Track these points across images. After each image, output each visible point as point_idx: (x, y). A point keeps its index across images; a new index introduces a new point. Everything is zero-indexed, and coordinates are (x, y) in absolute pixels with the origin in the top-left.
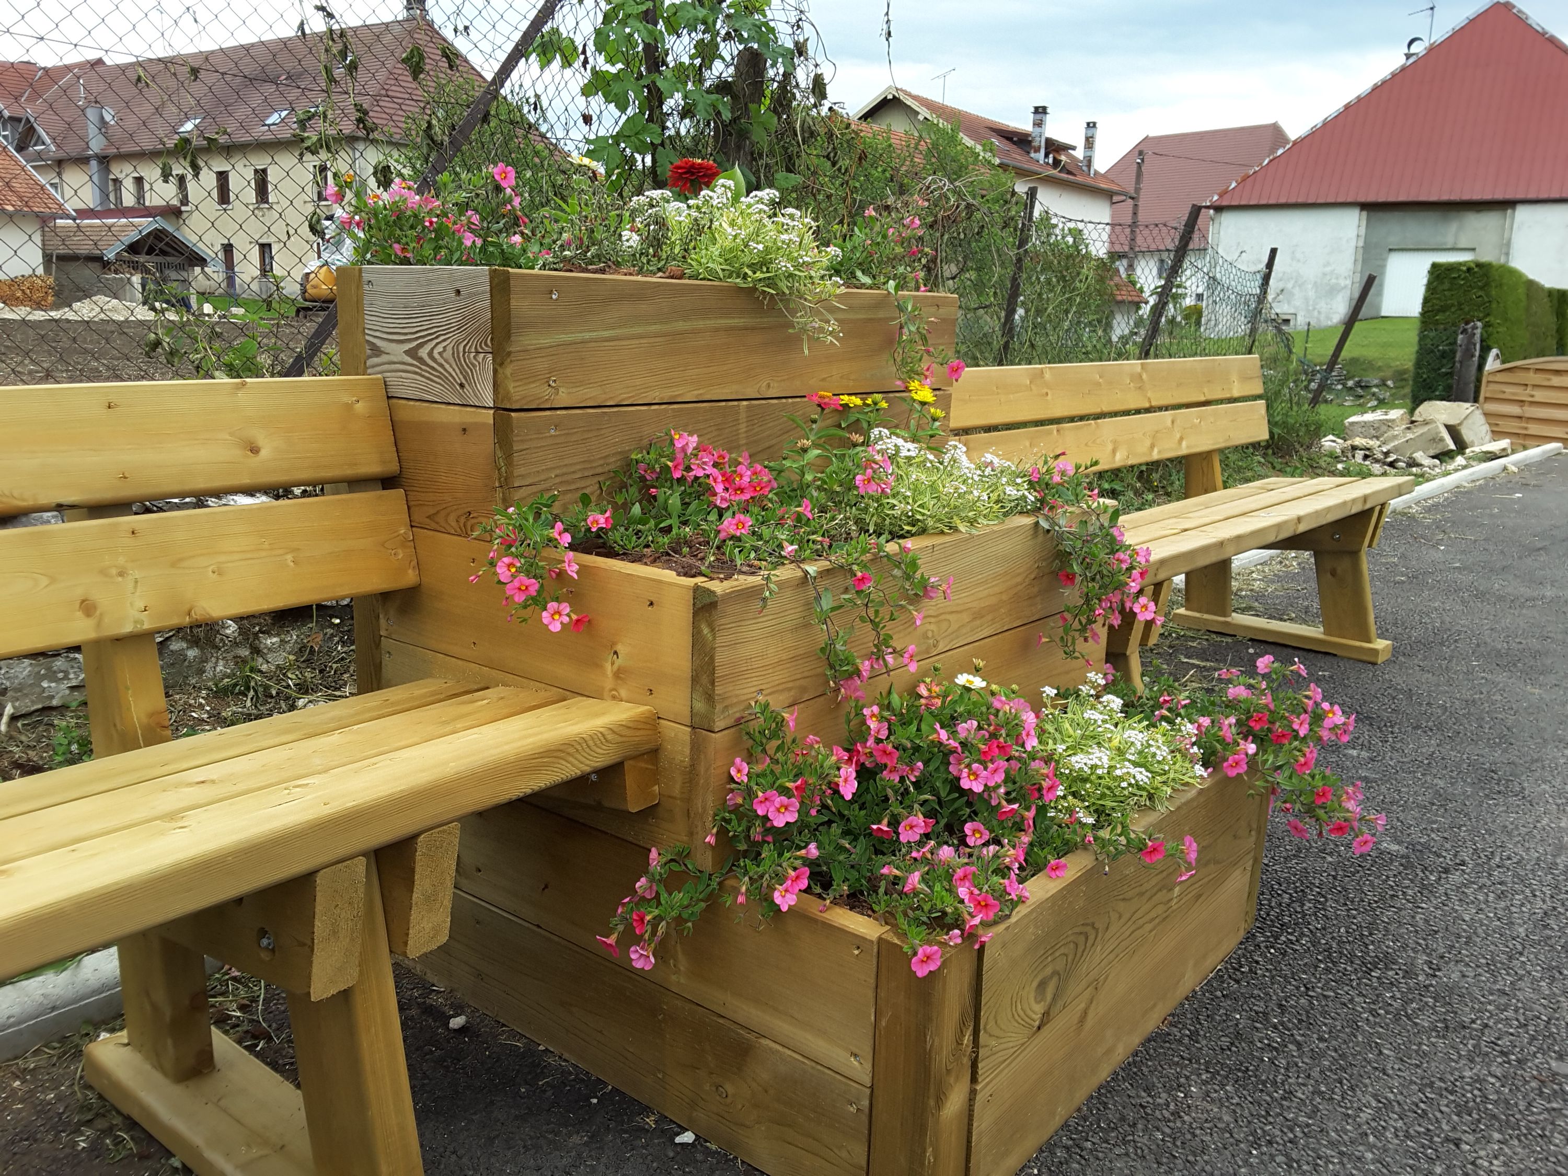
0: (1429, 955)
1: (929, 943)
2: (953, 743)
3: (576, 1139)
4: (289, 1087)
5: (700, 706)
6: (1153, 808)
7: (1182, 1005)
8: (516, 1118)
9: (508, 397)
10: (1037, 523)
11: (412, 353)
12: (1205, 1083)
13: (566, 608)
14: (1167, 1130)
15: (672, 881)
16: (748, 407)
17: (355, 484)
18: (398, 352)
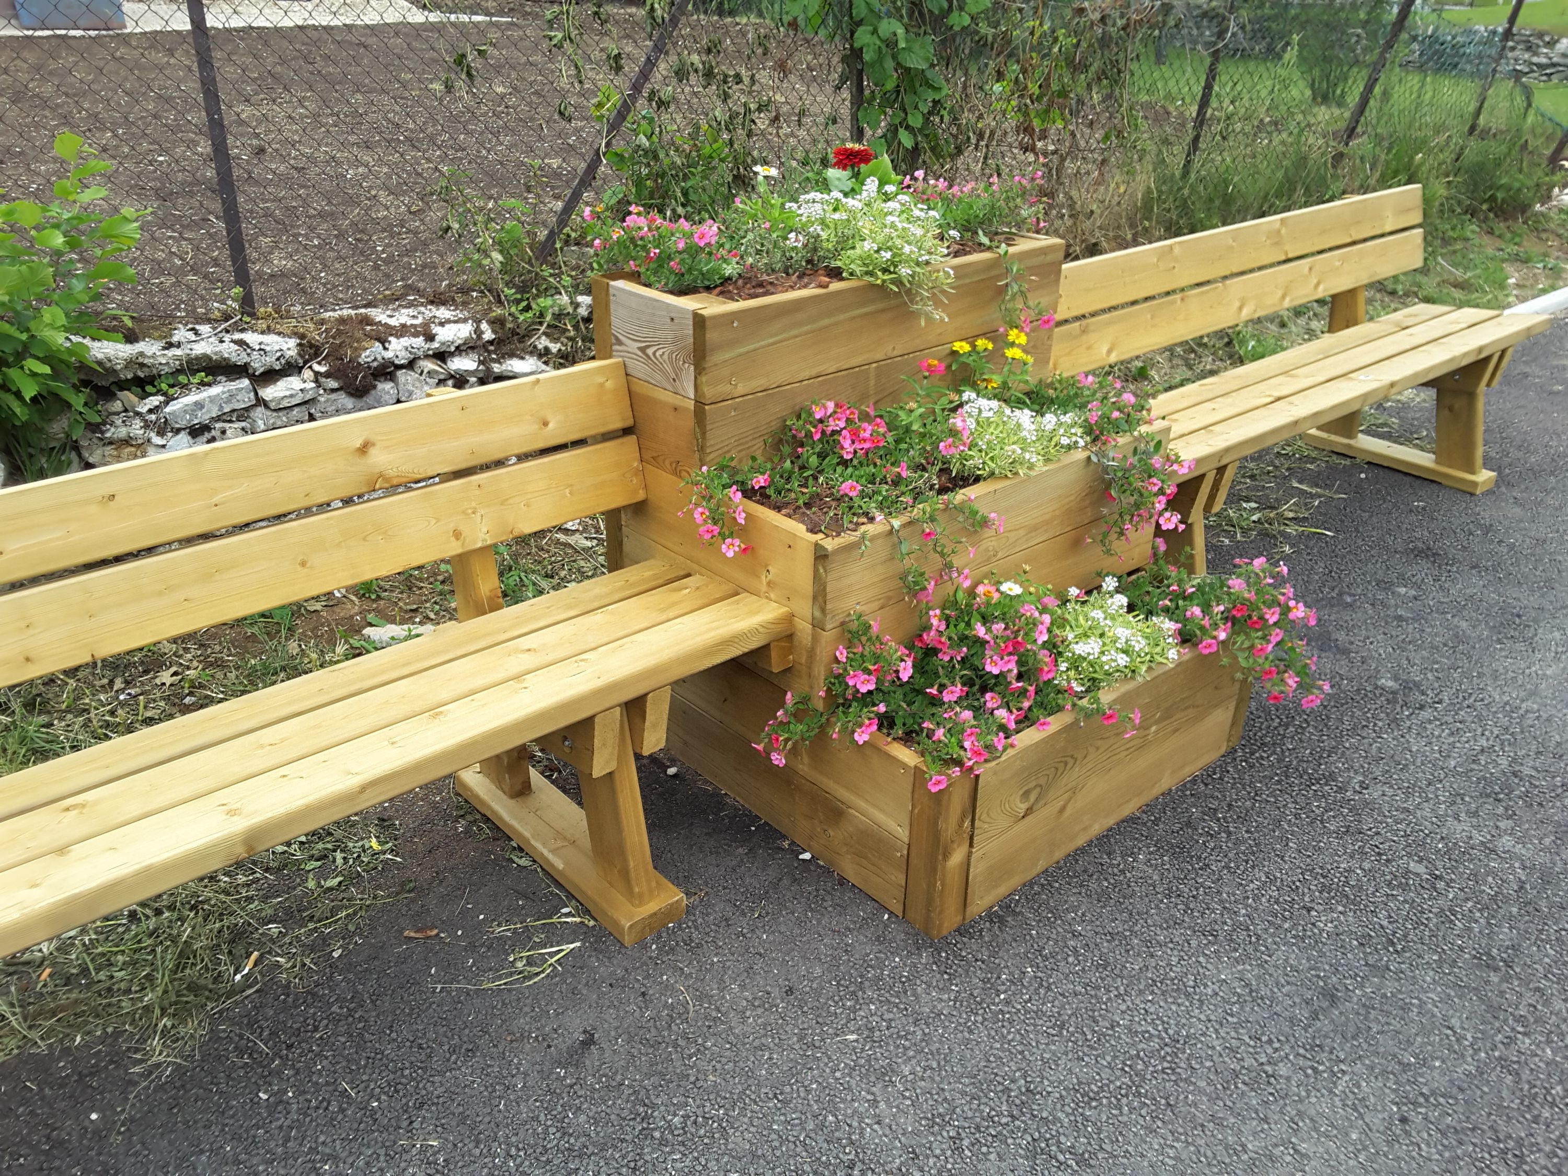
0: (1366, 776)
1: (940, 773)
2: (987, 637)
3: (740, 850)
4: (574, 807)
5: (818, 614)
6: (1132, 678)
7: (1157, 798)
8: (706, 834)
9: (703, 395)
10: (1089, 458)
11: (643, 350)
12: (1150, 853)
13: (737, 542)
14: (1112, 881)
15: (798, 715)
16: (877, 368)
17: (607, 437)
18: (633, 346)
